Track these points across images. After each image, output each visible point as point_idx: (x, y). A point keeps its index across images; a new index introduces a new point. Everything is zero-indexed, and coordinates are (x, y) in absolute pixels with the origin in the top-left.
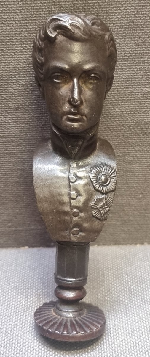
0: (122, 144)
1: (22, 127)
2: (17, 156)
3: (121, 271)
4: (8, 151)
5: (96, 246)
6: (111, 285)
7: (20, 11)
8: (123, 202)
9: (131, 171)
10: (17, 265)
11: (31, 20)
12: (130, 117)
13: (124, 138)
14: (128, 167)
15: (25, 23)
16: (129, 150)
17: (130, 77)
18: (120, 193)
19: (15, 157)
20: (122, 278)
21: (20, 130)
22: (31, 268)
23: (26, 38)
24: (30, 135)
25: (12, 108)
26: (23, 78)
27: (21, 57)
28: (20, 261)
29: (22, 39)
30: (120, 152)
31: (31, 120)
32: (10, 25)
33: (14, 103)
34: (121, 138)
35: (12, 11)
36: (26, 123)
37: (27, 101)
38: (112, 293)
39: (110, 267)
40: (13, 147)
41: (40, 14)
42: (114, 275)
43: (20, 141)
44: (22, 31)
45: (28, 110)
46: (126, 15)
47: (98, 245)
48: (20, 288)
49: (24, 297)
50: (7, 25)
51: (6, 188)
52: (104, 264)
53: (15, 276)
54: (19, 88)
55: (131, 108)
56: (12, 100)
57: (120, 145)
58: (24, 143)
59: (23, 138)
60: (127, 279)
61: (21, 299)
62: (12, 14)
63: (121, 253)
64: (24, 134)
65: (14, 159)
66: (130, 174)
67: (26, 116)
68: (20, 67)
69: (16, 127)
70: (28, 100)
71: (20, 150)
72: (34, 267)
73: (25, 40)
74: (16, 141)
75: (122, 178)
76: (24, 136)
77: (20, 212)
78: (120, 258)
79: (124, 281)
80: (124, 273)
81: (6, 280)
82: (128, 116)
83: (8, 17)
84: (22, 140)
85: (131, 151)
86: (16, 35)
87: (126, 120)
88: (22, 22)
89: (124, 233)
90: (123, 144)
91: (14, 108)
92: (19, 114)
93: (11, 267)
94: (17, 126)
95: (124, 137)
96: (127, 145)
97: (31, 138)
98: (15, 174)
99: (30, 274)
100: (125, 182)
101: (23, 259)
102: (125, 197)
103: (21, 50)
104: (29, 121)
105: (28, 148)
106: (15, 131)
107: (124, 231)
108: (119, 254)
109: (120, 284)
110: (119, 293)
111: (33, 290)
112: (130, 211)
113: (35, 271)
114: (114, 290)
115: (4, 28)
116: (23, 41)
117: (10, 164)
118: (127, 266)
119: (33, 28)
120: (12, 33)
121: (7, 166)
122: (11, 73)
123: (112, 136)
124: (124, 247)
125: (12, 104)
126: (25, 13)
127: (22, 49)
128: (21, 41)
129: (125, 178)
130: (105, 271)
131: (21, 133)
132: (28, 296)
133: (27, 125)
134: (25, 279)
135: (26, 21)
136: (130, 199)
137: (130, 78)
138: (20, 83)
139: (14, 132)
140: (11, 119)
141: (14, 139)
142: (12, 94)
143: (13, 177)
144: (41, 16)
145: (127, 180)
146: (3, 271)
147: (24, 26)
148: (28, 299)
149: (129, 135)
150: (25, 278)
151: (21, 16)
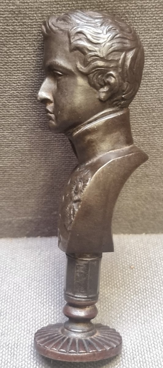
4: (58, 138)
5: (144, 234)
32: (66, 6)
47: (146, 233)
50: (63, 5)
51: (53, 176)
52: (156, 254)
93: (58, 259)
98: (63, 162)
115: (60, 9)
117: (58, 152)
121: (56, 154)
130: (157, 262)
143: (62, 165)
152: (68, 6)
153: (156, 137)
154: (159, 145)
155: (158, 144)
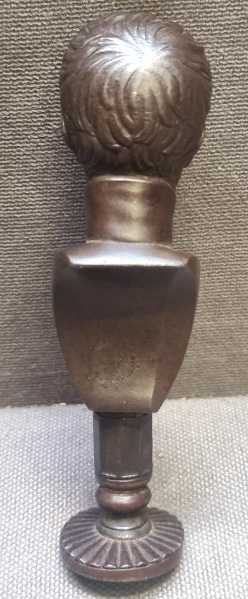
0: (229, 226)
1: (55, 202)
2: (46, 250)
3: (230, 444)
4: (31, 242)
5: (184, 399)
6: (214, 468)
7: (49, 4)
8: (231, 324)
9: (245, 271)
10: (49, 437)
11: (68, 18)
12: (242, 179)
13: (232, 216)
14: (239, 265)
15: (58, 24)
16: (241, 236)
17: (243, 111)
18: (225, 309)
19: (43, 252)
20: (234, 455)
21: (50, 206)
22: (74, 442)
23: (60, 49)
24: (67, 214)
25: (36, 170)
26: (56, 119)
27: (51, 83)
28: (53, 430)
29: (53, 51)
30: (224, 239)
31: (68, 190)
32: (32, 28)
33: (40, 160)
34: (228, 215)
35: (36, 5)
36: (61, 194)
37: (62, 156)
38: (217, 482)
39: (211, 437)
40: (38, 236)
41: (85, 8)
42: (218, 450)
43: (50, 224)
44: (53, 38)
45: (64, 172)
46: (234, 6)
47: (188, 398)
48: (56, 479)
49: (65, 496)
50: (27, 28)
51: (26, 305)
52: (201, 431)
53: (47, 458)
54: (49, 136)
55: (244, 164)
56: (36, 157)
57: (226, 228)
58: (58, 228)
59: (56, 220)
60: (241, 457)
61: (60, 499)
62: (36, 9)
63: (229, 410)
64: (58, 212)
65: (41, 255)
66: (243, 276)
67: (61, 183)
68: (50, 99)
69: (44, 202)
70: (64, 154)
71: (51, 241)
72: (78, 440)
73: (58, 53)
74: (43, 225)
75: (228, 283)
76: (58, 216)
77: (52, 345)
78: (227, 419)
79: (237, 460)
80: (235, 446)
81: (32, 466)
82: (239, 178)
83: (30, 14)
84: (55, 222)
85: (244, 237)
86: (43, 45)
87: (237, 186)
88: (53, 22)
89: (233, 376)
90: (231, 225)
91: (40, 169)
92: (49, 179)
93: (38, 441)
94: (46, 200)
95: (233, 214)
96: (237, 228)
97: (69, 219)
98: (41, 281)
99: (73, 453)
100: (234, 290)
101: (59, 426)
102: (234, 315)
103: (51, 70)
104: (67, 191)
105: (65, 236)
106: (42, 209)
107: (231, 372)
108: (226, 412)
109: (230, 466)
110: (229, 482)
111: (80, 482)
112: (243, 339)
113: (80, 448)
114: (220, 477)
115: (23, 33)
116: (55, 54)
117: (33, 265)
118: (240, 434)
119: (73, 32)
120: (35, 41)
121: (28, 269)
122: (34, 111)
123: (211, 213)
124: (232, 400)
125: (36, 163)
126: (59, 8)
127: (53, 68)
128: (52, 56)
129: (234, 283)
130: (202, 445)
131: (52, 211)
132: (71, 493)
133: (62, 198)
134: (64, 462)
135: (60, 21)
136: (242, 318)
137: (242, 114)
138: (49, 127)
139: (40, 211)
140: (35, 188)
141: (40, 222)
142: (36, 145)
143: (39, 287)
144: (86, 11)
145: (238, 286)
146: (26, 448)
147: (57, 28)
148: (71, 499)
149: (240, 210)
150: (65, 460)
151: (52, 13)
152: (35, 28)
153: (194, 237)
154: (198, 250)
155: (197, 248)
